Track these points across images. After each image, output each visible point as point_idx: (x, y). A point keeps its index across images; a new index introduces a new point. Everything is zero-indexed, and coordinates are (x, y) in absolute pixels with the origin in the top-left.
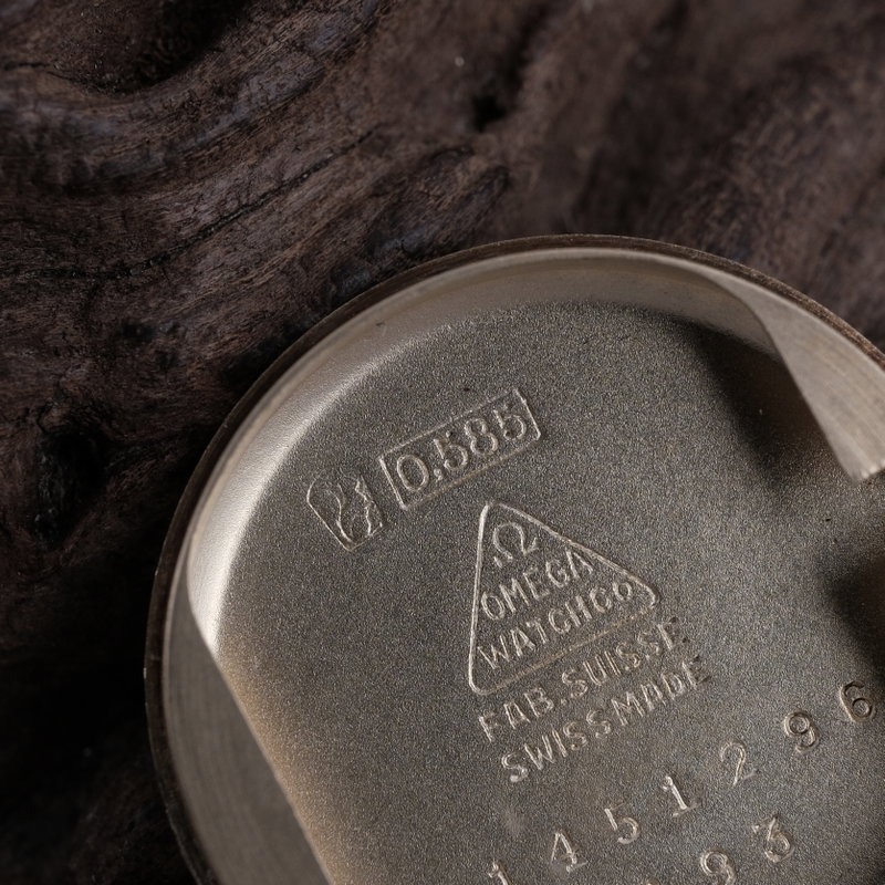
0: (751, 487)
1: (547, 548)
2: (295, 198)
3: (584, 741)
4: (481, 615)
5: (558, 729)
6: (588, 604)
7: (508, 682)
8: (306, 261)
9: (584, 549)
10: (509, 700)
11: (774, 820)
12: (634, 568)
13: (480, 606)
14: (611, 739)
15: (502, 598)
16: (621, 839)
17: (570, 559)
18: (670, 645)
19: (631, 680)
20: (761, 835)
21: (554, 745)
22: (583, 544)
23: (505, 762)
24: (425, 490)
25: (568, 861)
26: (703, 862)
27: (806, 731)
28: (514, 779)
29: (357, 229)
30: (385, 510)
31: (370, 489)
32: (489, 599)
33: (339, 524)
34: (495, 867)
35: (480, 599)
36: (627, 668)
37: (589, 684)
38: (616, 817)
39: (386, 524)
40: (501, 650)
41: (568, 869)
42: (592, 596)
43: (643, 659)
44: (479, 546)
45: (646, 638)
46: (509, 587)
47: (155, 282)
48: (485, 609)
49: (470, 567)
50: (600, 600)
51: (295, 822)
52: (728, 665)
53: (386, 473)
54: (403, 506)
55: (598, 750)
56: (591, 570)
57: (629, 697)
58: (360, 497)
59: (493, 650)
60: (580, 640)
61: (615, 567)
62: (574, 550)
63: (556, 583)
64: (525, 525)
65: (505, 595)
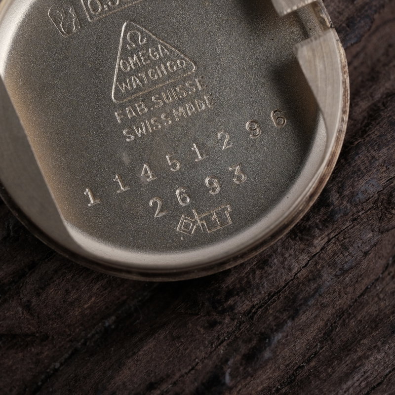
0: (240, 23)
1: (151, 43)
3: (160, 127)
4: (120, 69)
5: (149, 120)
6: (166, 68)
7: (129, 98)
9: (166, 44)
10: (128, 106)
11: (238, 166)
12: (187, 54)
13: (119, 65)
14: (171, 126)
15: (129, 62)
16: (172, 169)
17: (160, 48)
18: (200, 88)
19: (182, 102)
20: (233, 171)
21: (146, 127)
22: (166, 42)
23: (124, 132)
24: (100, 14)
25: (148, 177)
26: (207, 180)
27: (255, 129)
28: (128, 140)
30: (82, 21)
31: (76, 12)
32: (123, 63)
33: (61, 26)
34: (117, 177)
35: (119, 62)
36: (181, 97)
37: (164, 102)
38: (171, 159)
39: (81, 27)
40: (127, 84)
41: (148, 180)
42: (168, 64)
43: (188, 93)
44: (121, 40)
45: (190, 84)
46: (133, 58)
48: (122, 67)
49: (117, 49)
50: (171, 67)
51: (27, 142)
52: (224, 98)
53: (83, 5)
54: (90, 20)
55: (166, 131)
56: (168, 53)
57: (181, 109)
58: (71, 14)
59: (123, 84)
60: (161, 83)
61: (179, 53)
62: (162, 44)
63: (153, 58)
64: (142, 32)
65: (131, 61)
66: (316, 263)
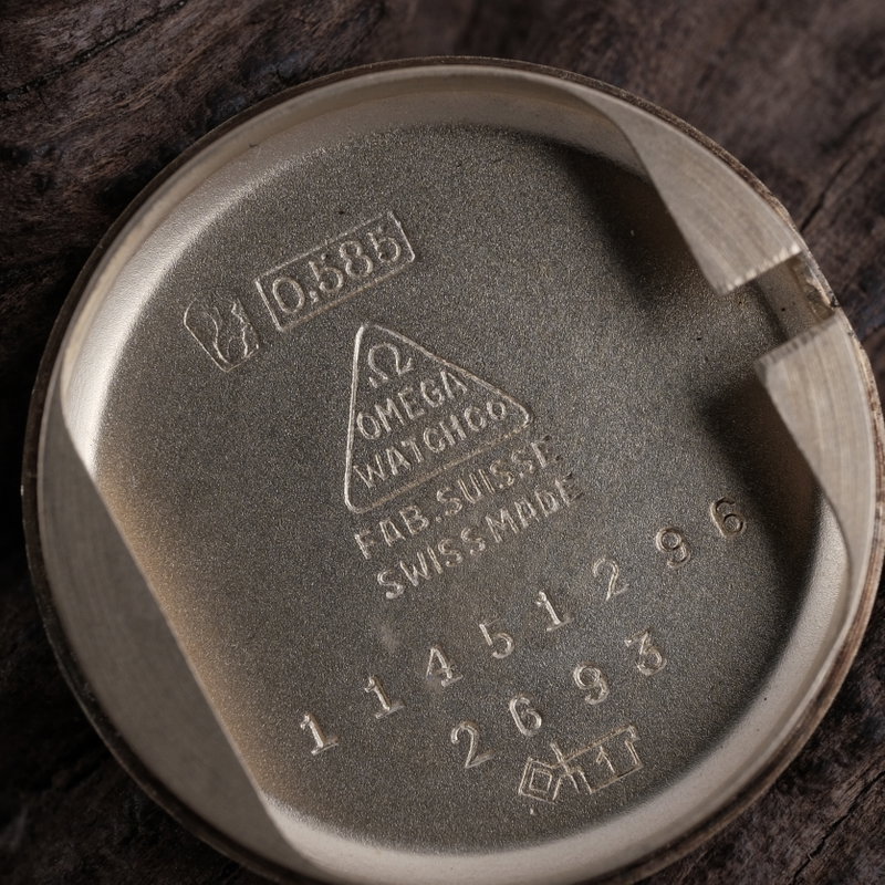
0: (622, 307)
1: (422, 369)
2: (171, 25)
3: (459, 558)
4: (357, 435)
5: (434, 546)
6: (462, 423)
7: (384, 500)
8: (182, 88)
9: (458, 369)
10: (385, 518)
11: (646, 635)
12: (509, 387)
13: (356, 426)
14: (485, 555)
15: (377, 418)
16: (495, 654)
17: (444, 379)
18: (543, 463)
19: (505, 498)
20: (635, 647)
21: (429, 562)
22: (457, 364)
23: (380, 578)
24: (302, 312)
25: (443, 676)
26: (577, 674)
27: (678, 547)
28: (389, 595)
29: (232, 55)
30: (262, 332)
31: (246, 311)
32: (365, 419)
33: (215, 346)
34: (371, 682)
35: (355, 419)
36: (501, 486)
37: (464, 503)
38: (491, 632)
39: (262, 345)
40: (376, 468)
41: (443, 683)
42: (466, 415)
43: (517, 477)
44: (355, 367)
45: (520, 457)
46: (384, 406)
47: (31, 106)
48: (361, 429)
49: (346, 388)
50: (474, 419)
52: (600, 482)
53: (262, 295)
54: (279, 328)
55: (473, 567)
56: (465, 390)
57: (503, 514)
58: (236, 319)
59: (369, 469)
60: (454, 459)
61: (489, 387)
62: (448, 370)
63: (431, 403)
64: (400, 346)
65: (381, 414)
66: (842, 844)
